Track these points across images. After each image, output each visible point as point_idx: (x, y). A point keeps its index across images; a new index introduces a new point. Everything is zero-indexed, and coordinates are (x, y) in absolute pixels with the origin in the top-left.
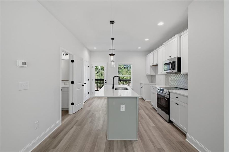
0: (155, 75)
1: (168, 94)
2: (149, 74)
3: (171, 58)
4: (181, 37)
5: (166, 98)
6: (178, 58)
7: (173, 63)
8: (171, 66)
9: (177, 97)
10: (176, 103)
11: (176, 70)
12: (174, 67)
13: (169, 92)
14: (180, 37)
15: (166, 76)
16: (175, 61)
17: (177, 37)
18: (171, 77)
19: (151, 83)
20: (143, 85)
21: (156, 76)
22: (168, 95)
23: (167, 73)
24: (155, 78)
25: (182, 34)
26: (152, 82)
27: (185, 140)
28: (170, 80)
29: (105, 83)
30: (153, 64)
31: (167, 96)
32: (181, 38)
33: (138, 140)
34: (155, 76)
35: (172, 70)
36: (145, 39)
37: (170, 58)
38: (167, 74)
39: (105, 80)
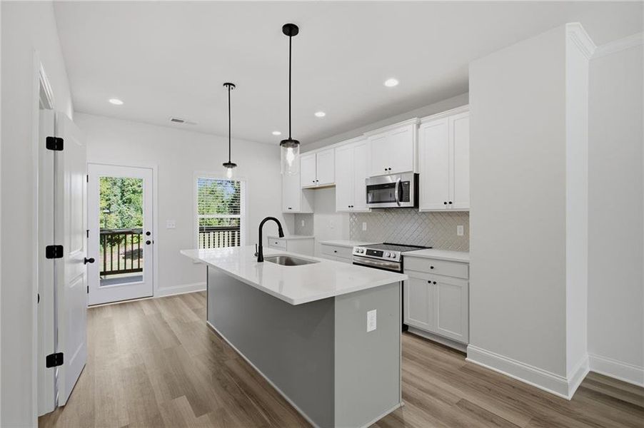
0: (311, 215)
1: (401, 261)
2: (296, 210)
3: (392, 172)
4: (419, 128)
6: (414, 174)
8: (396, 191)
9: (431, 268)
10: (429, 282)
11: (411, 204)
13: (403, 257)
14: (418, 126)
15: (360, 216)
16: (409, 182)
22: (399, 265)
24: (313, 222)
25: (423, 120)
26: (297, 233)
27: (465, 361)
29: (148, 243)
30: (313, 184)
31: (395, 267)
33: (403, 404)
34: (313, 218)
35: (400, 203)
36: (317, 111)
37: (387, 173)
39: (148, 234)
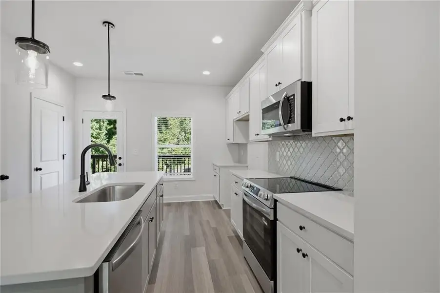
0: (246, 144)
1: (272, 206)
2: (231, 141)
3: (282, 87)
4: (311, 15)
5: (267, 219)
6: (301, 82)
7: (288, 102)
8: (280, 113)
9: (301, 228)
10: (298, 250)
11: (296, 125)
12: (291, 115)
13: (276, 201)
14: (310, 11)
15: (269, 145)
16: (294, 95)
17: (299, 15)
18: (283, 149)
19: (237, 165)
20: (217, 168)
21: (249, 146)
22: (272, 211)
23: (270, 135)
24: (247, 152)
26: (239, 161)
28: (281, 157)
29: (120, 165)
30: (238, 115)
31: (269, 215)
32: (313, 16)
34: (246, 149)
35: (286, 126)
37: (278, 89)
38: (271, 139)
39: (120, 158)
